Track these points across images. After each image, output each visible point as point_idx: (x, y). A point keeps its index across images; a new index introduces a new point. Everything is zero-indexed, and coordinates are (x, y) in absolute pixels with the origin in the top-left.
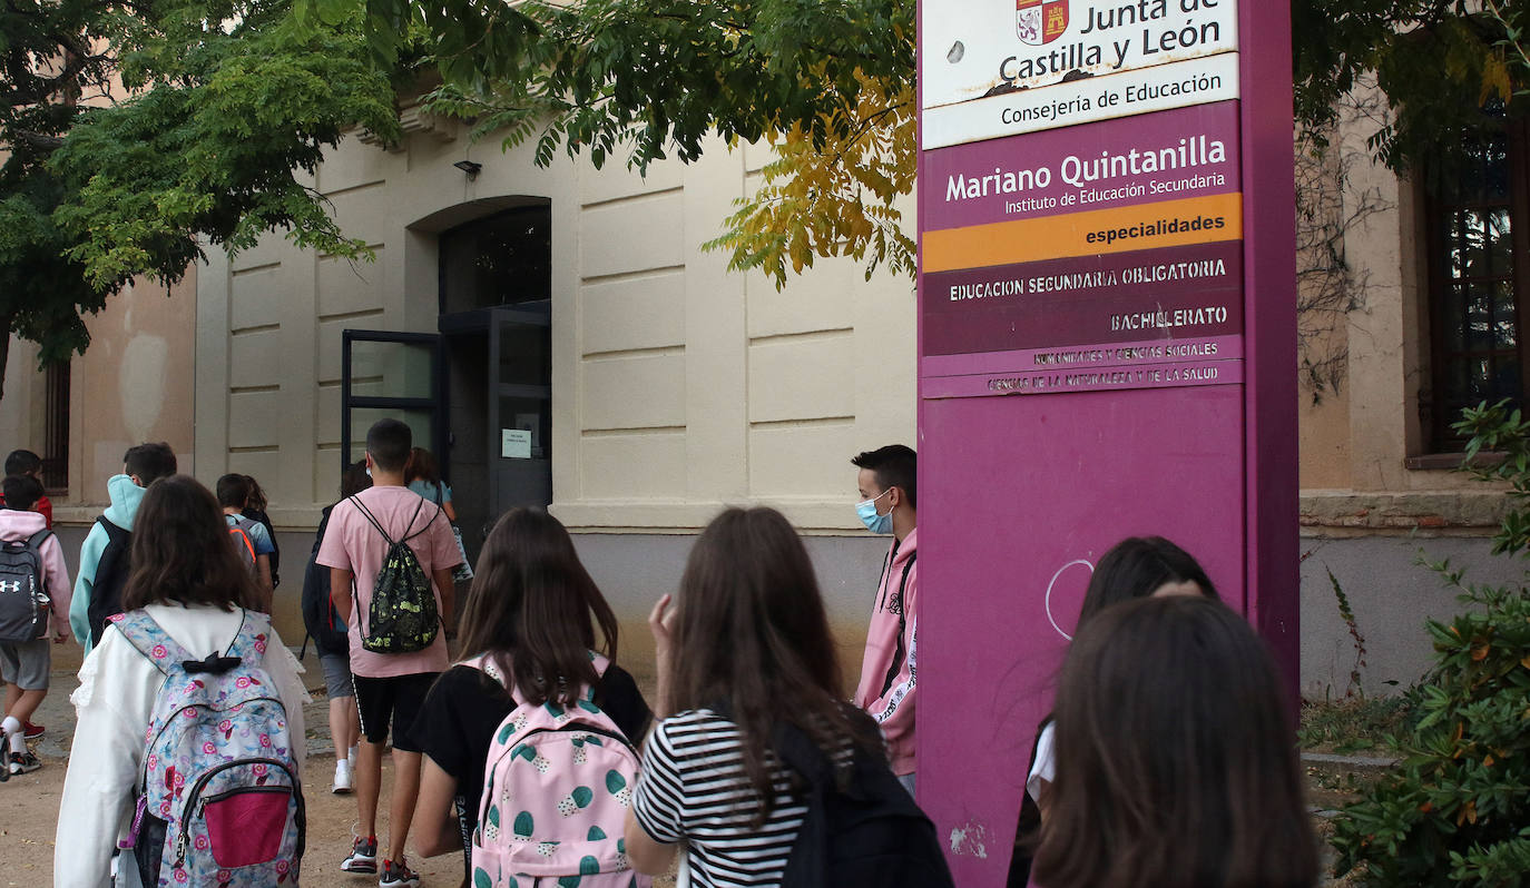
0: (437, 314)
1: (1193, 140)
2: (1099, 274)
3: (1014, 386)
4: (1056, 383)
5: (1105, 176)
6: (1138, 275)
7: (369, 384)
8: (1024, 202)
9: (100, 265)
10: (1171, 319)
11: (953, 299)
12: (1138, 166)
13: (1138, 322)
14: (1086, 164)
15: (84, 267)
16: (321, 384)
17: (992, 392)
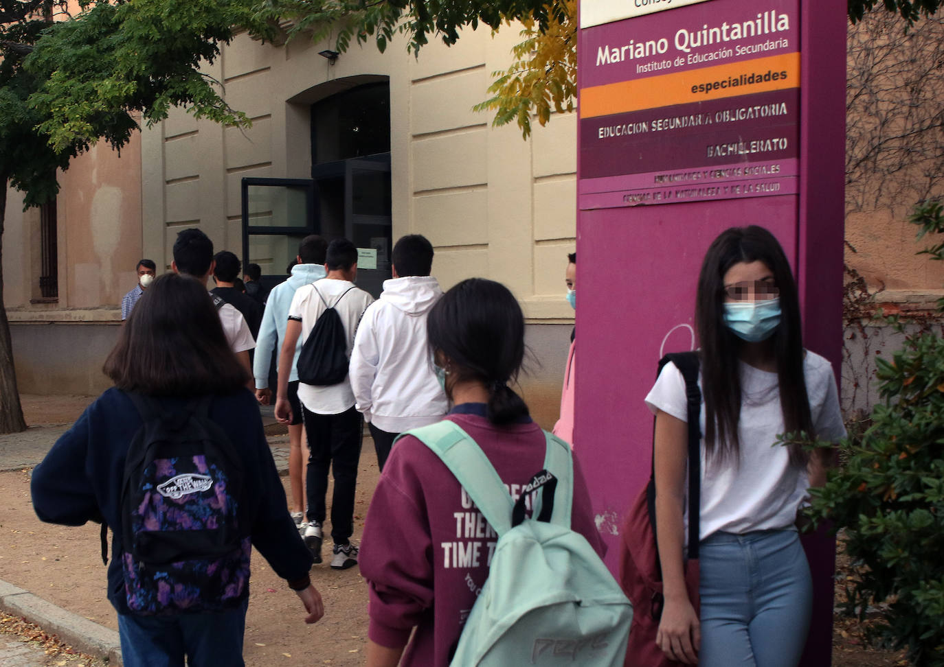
0: (311, 165)
1: (766, 14)
2: (700, 116)
3: (641, 199)
4: (669, 197)
5: (705, 43)
6: (726, 116)
7: (264, 217)
8: (649, 65)
9: (59, 136)
10: (749, 148)
11: (601, 137)
12: (728, 35)
13: (726, 150)
14: (692, 34)
15: (48, 137)
16: (229, 218)
17: (627, 204)
